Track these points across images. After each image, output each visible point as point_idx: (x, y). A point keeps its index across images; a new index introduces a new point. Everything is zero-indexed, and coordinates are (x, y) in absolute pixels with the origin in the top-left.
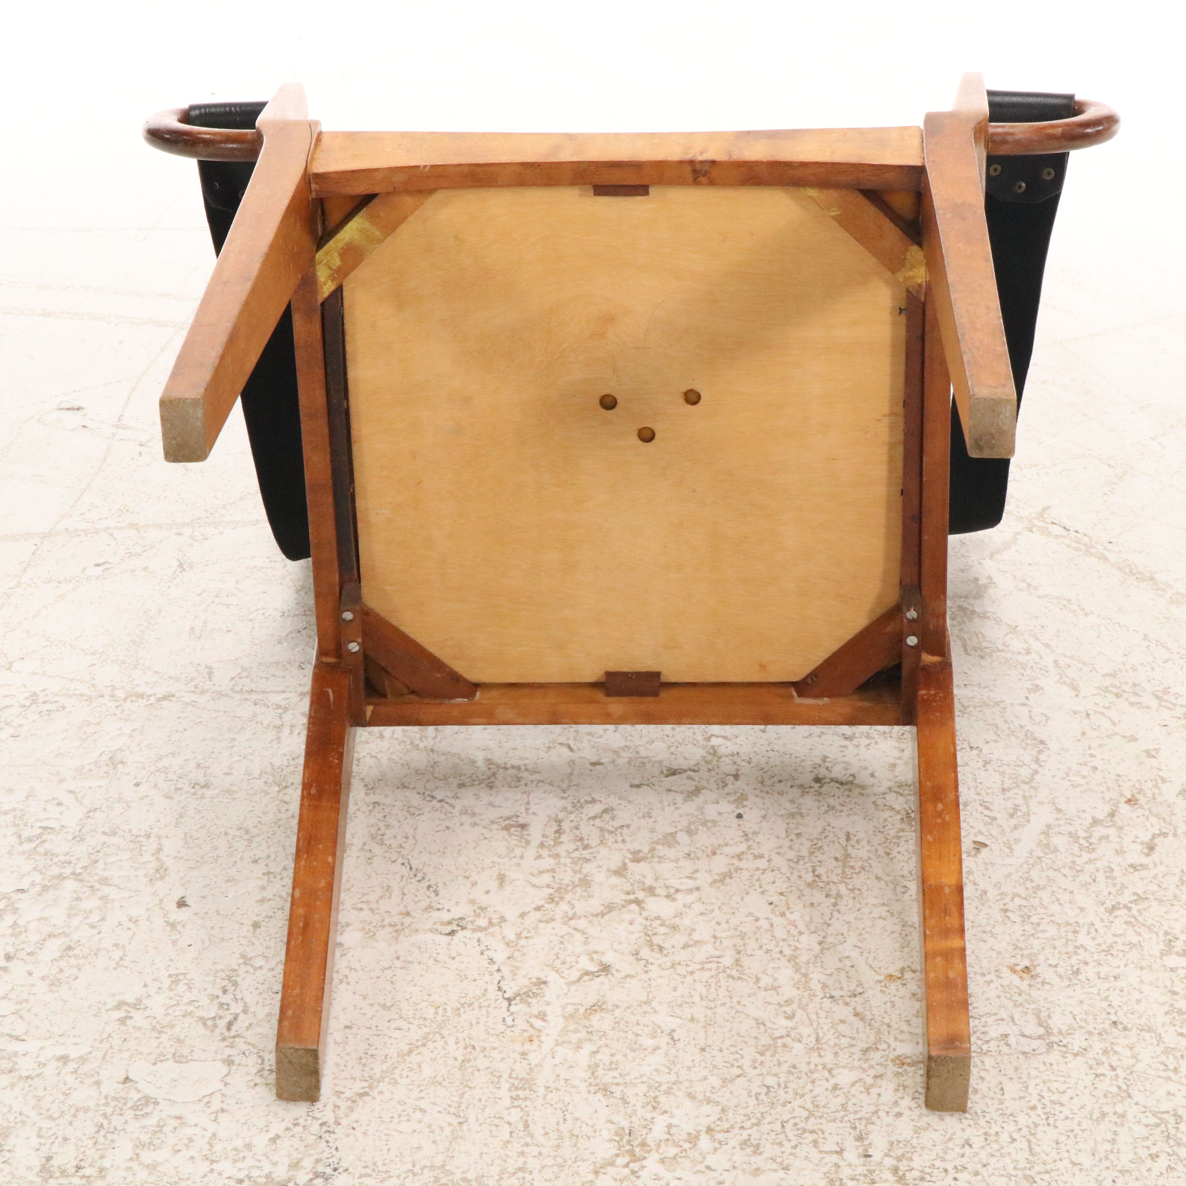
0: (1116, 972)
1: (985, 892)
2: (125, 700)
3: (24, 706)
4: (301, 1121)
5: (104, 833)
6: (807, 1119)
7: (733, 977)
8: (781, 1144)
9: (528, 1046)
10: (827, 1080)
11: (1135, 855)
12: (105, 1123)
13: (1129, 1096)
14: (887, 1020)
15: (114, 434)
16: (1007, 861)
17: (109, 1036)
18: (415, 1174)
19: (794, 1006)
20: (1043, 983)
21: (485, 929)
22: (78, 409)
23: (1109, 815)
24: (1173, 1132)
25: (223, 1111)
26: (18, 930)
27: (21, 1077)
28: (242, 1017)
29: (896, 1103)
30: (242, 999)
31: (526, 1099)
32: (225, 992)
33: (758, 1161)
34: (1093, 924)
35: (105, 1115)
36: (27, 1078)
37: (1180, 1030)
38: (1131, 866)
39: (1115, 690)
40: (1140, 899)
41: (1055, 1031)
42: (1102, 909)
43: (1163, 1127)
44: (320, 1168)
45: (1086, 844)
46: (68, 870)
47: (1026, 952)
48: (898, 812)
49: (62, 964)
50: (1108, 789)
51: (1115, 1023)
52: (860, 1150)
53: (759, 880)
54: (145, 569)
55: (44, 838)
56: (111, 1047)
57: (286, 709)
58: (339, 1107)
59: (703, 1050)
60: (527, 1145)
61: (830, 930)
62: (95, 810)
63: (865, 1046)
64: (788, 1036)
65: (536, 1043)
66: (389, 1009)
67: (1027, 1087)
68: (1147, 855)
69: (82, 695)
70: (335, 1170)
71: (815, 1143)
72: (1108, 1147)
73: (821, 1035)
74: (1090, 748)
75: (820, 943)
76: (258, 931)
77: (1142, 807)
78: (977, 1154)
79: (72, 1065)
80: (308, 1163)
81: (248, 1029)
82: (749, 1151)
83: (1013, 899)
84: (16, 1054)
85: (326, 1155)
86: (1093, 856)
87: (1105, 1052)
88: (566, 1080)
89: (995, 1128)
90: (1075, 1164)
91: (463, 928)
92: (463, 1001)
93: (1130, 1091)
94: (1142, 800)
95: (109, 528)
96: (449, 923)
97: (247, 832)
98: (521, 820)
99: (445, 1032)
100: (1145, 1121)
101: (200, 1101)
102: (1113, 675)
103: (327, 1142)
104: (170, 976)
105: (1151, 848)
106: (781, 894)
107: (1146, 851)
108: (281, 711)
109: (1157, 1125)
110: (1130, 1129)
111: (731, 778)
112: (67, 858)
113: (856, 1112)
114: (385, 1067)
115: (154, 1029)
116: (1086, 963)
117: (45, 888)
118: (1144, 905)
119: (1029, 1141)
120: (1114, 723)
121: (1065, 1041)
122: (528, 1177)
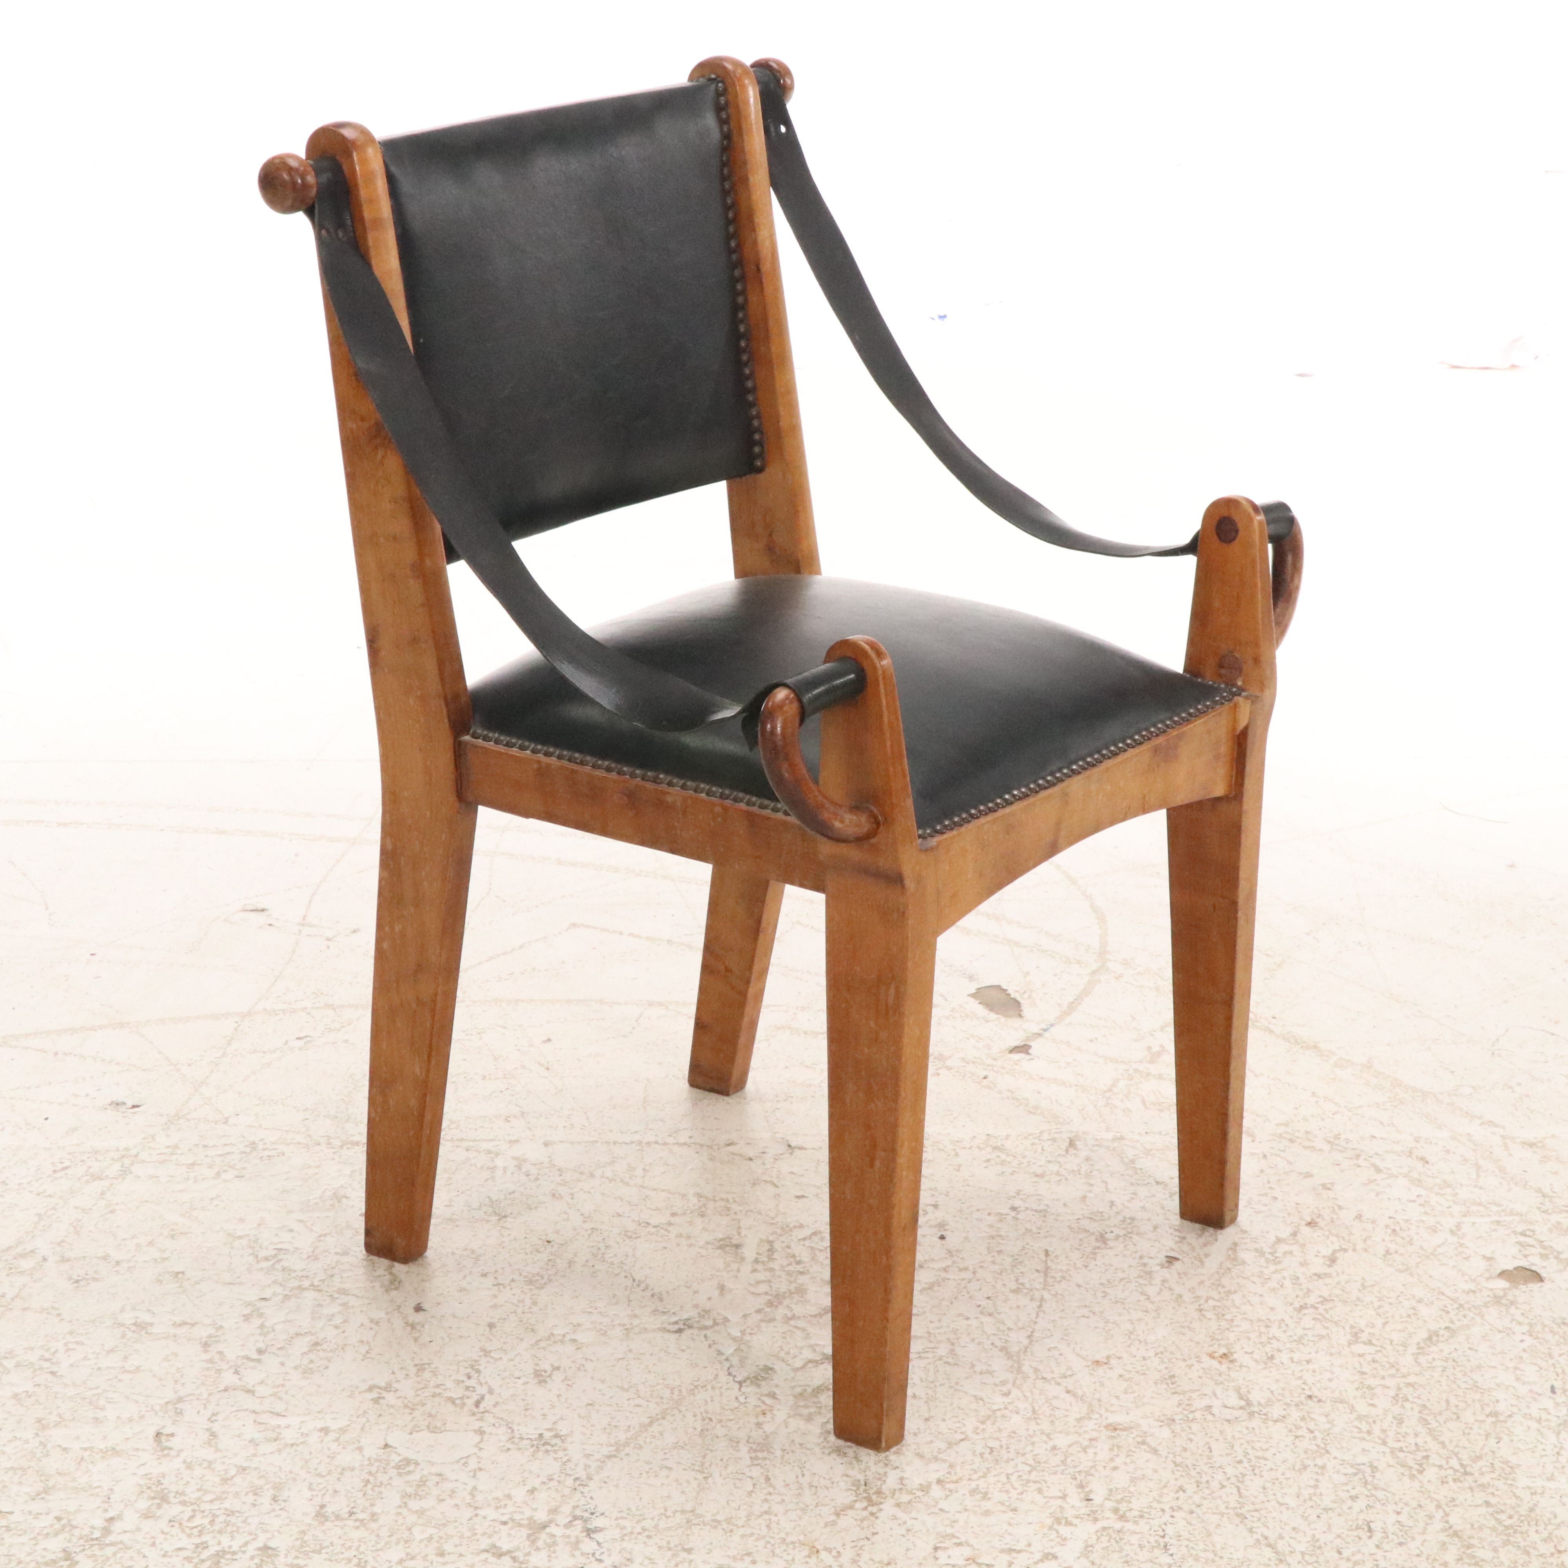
0: (1308, 1357)
1: (1180, 1296)
2: (341, 1147)
3: (244, 1152)
4: (555, 1477)
5: (337, 1253)
6: (1030, 1472)
7: (949, 1363)
8: (1007, 1492)
9: (761, 1419)
10: (1046, 1442)
11: (1317, 1265)
12: (372, 1479)
13: (1328, 1452)
14: (1097, 1396)
15: (300, 932)
16: (1200, 1271)
17: (365, 1412)
18: (667, 1517)
19: (1009, 1386)
20: (1241, 1366)
21: (712, 1327)
22: (263, 910)
23: (1291, 1235)
24: (1370, 1479)
25: (480, 1469)
26: (266, 1330)
27: (286, 1445)
28: (487, 1397)
29: (1112, 1460)
30: (486, 1383)
31: (765, 1459)
32: (469, 1377)
33: (986, 1505)
34: (1283, 1321)
35: (370, 1473)
36: (292, 1445)
37: (1371, 1402)
38: (1315, 1274)
39: (1289, 1137)
40: (1325, 1300)
41: (1255, 1403)
42: (1291, 1309)
43: (1360, 1476)
44: (578, 1513)
45: (1271, 1258)
46: (306, 1283)
47: (1223, 1343)
48: (1093, 1234)
49: (312, 1356)
50: (1289, 1214)
51: (1310, 1397)
52: (1082, 1496)
53: (965, 1287)
54: (346, 1041)
55: (280, 1257)
56: (368, 1421)
57: (497, 1154)
58: (589, 1467)
59: (927, 1420)
60: (770, 1494)
61: (1037, 1327)
62: (325, 1235)
63: (1078, 1416)
64: (1006, 1408)
65: (769, 1416)
66: (627, 1390)
67: (1233, 1447)
68: (1330, 1266)
69: (299, 1143)
70: (592, 1514)
71: (1040, 1491)
72: (1312, 1491)
73: (1037, 1408)
74: (1269, 1182)
75: (1029, 1337)
76: (494, 1330)
77: (1321, 1228)
78: (1190, 1497)
79: (332, 1436)
80: (566, 1509)
81: (495, 1406)
82: (978, 1497)
83: (1207, 1301)
84: (279, 1426)
85: (582, 1502)
86: (1279, 1267)
87: (1303, 1419)
88: (801, 1445)
89: (1205, 1478)
90: (1281, 1504)
91: (690, 1327)
92: (696, 1384)
93: (1328, 1448)
94: (1322, 1224)
95: (306, 1008)
96: (676, 1323)
97: (473, 1252)
98: (734, 1242)
99: (683, 1408)
100: (1343, 1471)
101: (457, 1462)
102: (1287, 1125)
103: (582, 1493)
104: (416, 1365)
105: (1333, 1260)
106: (988, 1298)
107: (1328, 1263)
108: (492, 1155)
109: (1355, 1474)
110: (1330, 1477)
111: (932, 1208)
112: (304, 1273)
113: (1075, 1467)
114: (629, 1435)
115: (406, 1406)
116: (1279, 1351)
117: (287, 1297)
118: (1329, 1305)
119: (1238, 1487)
120: (1290, 1163)
121: (1265, 1411)
122: (774, 1519)
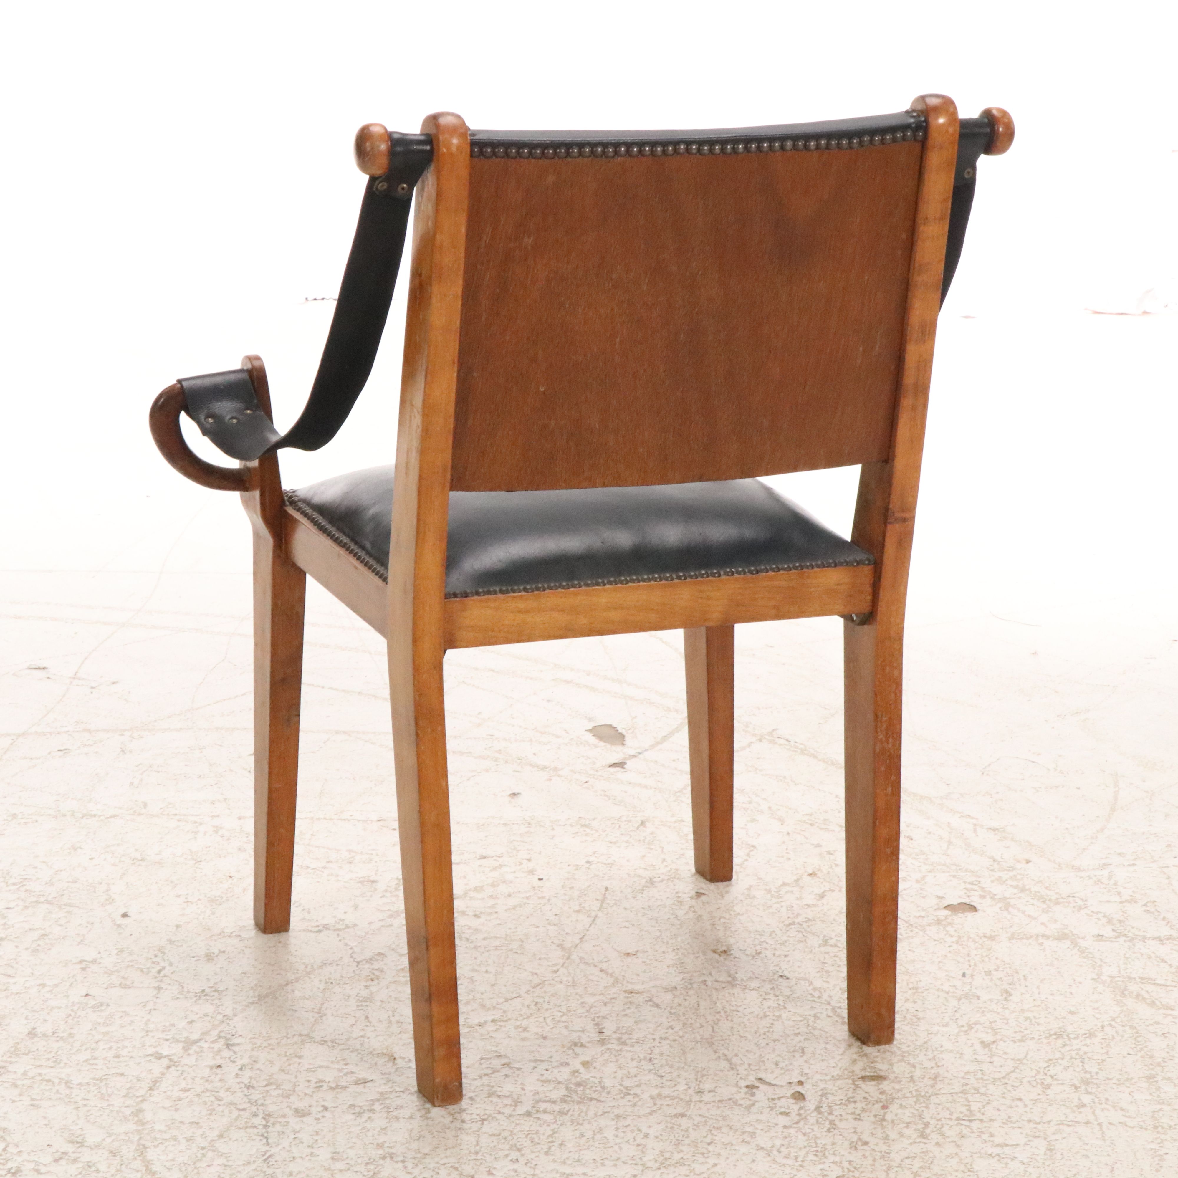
0: (786, 953)
1: (701, 916)
2: (82, 818)
3: (7, 820)
4: (210, 1015)
5: (68, 882)
6: (562, 1016)
7: (517, 953)
8: (542, 1027)
9: (369, 983)
10: (578, 1000)
11: (809, 899)
12: (73, 1014)
13: (785, 1008)
14: (623, 973)
15: (71, 683)
16: (720, 901)
17: (74, 975)
18: (288, 1038)
19: (558, 967)
20: (735, 958)
21: (344, 929)
22: (44, 668)
23: (795, 881)
24: (811, 1024)
25: (155, 1009)
26: (7, 926)
27: (12, 994)
28: (168, 968)
29: (624, 1010)
30: (168, 960)
31: (367, 1006)
32: (156, 956)
33: (525, 1034)
34: (774, 932)
35: (72, 1010)
36: (17, 993)
37: (826, 980)
38: (806, 905)
39: (810, 822)
40: (809, 920)
41: (739, 979)
42: (782, 925)
43: (805, 1022)
44: (222, 1034)
45: (776, 894)
46: (42, 899)
47: (724, 944)
48: (645, 878)
49: (39, 942)
50: (797, 869)
51: (781, 976)
52: (597, 1030)
53: (540, 908)
54: (97, 752)
55: (24, 883)
56: (76, 980)
57: (201, 824)
58: (236, 1009)
59: (493, 985)
60: (367, 1026)
61: (588, 933)
62: (61, 871)
63: (606, 985)
64: (553, 980)
65: (375, 982)
66: (273, 965)
67: (715, 1004)
68: (818, 900)
69: (50, 815)
70: (233, 1035)
71: (566, 1027)
72: (766, 1030)
73: (576, 980)
74: (787, 849)
75: (581, 939)
76: (180, 929)
77: (819, 878)
78: (676, 1032)
79: (47, 989)
80: (215, 1033)
81: (172, 973)
82: (520, 1030)
83: (720, 919)
84: (8, 983)
85: (227, 1028)
86: (781, 900)
87: (773, 989)
88: (396, 998)
89: (690, 1021)
90: (742, 1037)
91: (327, 929)
92: (325, 962)
93: (786, 1006)
94: (819, 874)
95: (68, 731)
96: (318, 926)
97: (172, 882)
98: (372, 879)
99: (312, 976)
100: (793, 1018)
101: (138, 1005)
102: (811, 815)
103: (228, 1024)
104: (117, 949)
105: (822, 896)
106: (556, 915)
107: (818, 898)
108: (197, 824)
109: (801, 1021)
110: (782, 1022)
111: (526, 861)
112: (41, 893)
113: (596, 1013)
114: (269, 991)
115: (106, 973)
116: (766, 949)
117: (26, 907)
118: (810, 923)
119: (713, 1027)
120: (807, 838)
121: (745, 984)
122: (366, 1040)
